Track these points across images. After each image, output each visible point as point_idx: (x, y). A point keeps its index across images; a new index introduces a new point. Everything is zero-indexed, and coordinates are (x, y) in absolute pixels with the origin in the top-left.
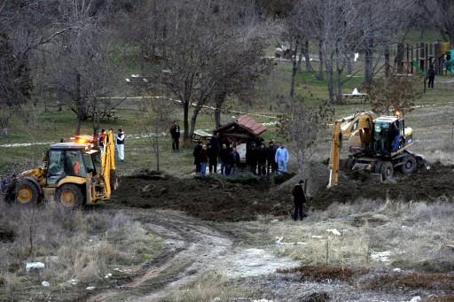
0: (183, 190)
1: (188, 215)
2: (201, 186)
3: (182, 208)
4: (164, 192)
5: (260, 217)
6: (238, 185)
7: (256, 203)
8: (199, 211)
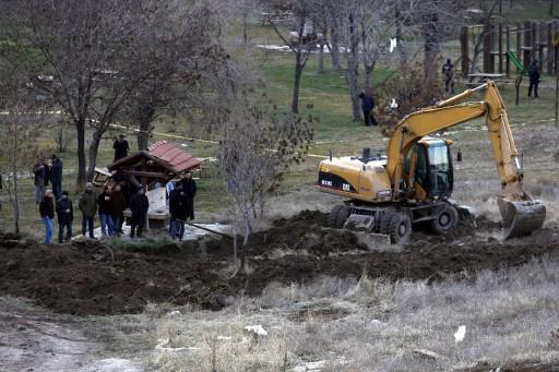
0: (46, 265)
1: (38, 304)
2: (76, 256)
3: (31, 292)
4: (11, 268)
5: (151, 306)
6: (137, 255)
7: (152, 284)
8: (56, 298)
